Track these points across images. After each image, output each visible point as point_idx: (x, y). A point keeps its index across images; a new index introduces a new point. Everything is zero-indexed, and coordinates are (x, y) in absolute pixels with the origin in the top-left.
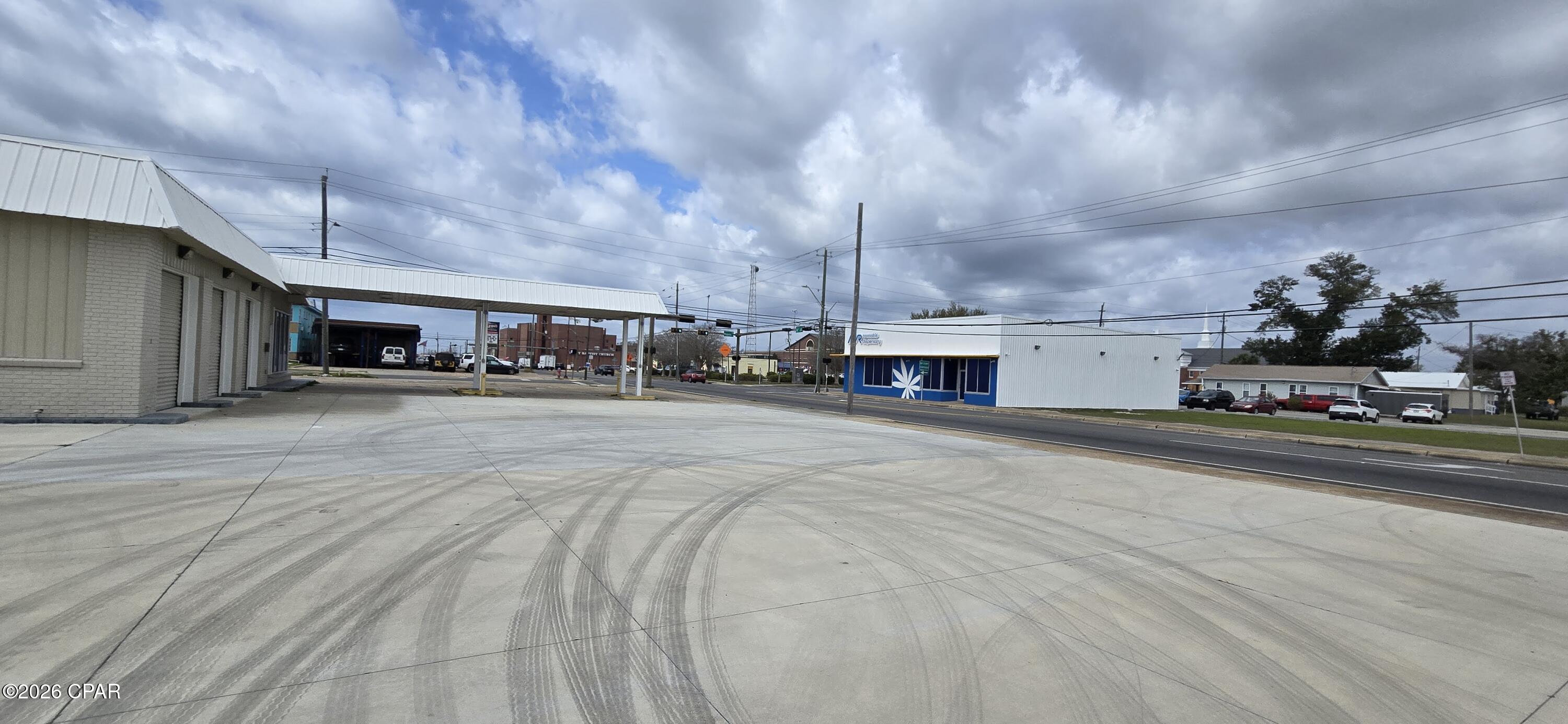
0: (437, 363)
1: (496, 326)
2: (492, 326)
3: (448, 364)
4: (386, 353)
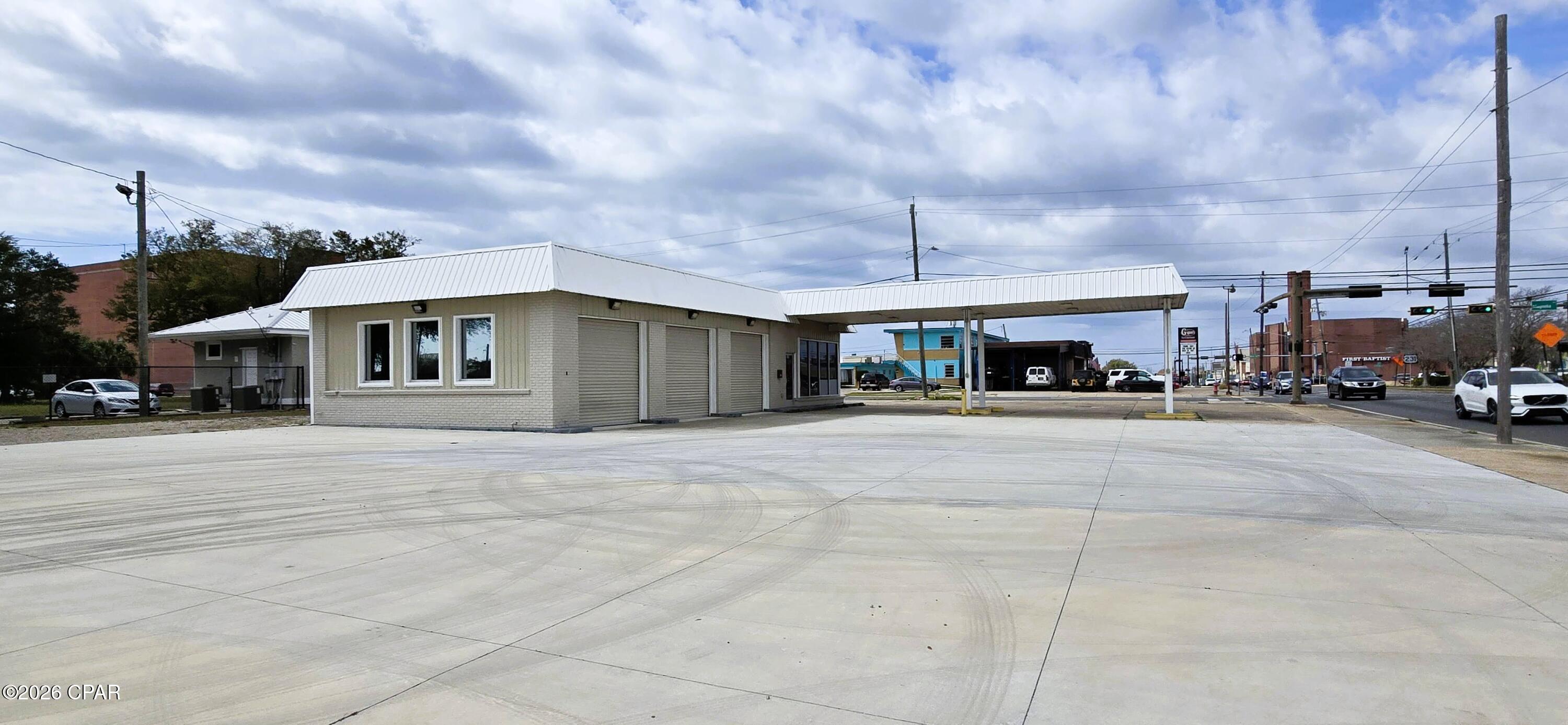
0: (1074, 382)
1: (1193, 332)
2: (1189, 333)
3: (1086, 382)
4: (1030, 374)
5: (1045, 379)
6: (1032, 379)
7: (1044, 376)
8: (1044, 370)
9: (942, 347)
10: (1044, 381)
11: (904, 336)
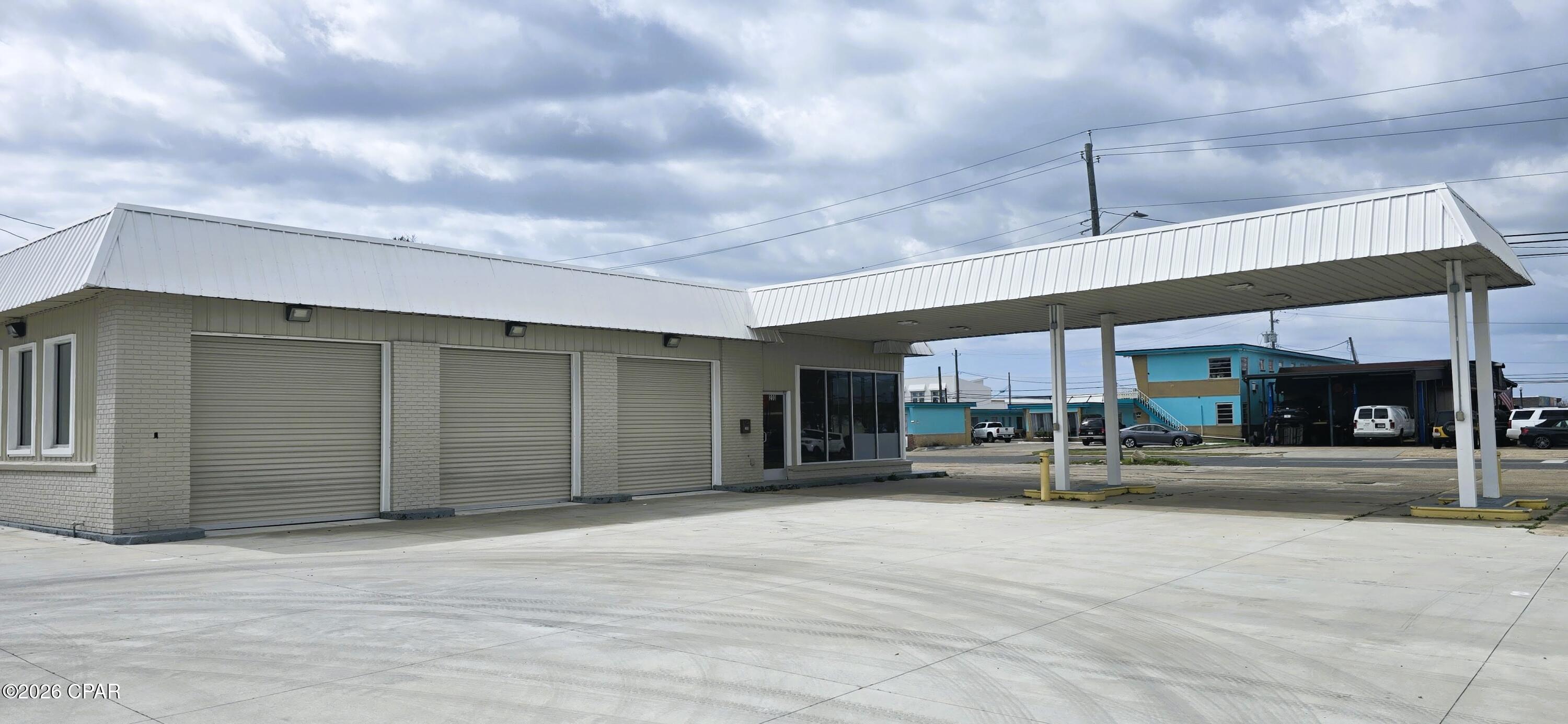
0: (1437, 431)
4: (1360, 417)
5: (1388, 425)
6: (1364, 426)
7: (1386, 421)
8: (1386, 410)
9: (1211, 376)
10: (1388, 430)
11: (1149, 360)
